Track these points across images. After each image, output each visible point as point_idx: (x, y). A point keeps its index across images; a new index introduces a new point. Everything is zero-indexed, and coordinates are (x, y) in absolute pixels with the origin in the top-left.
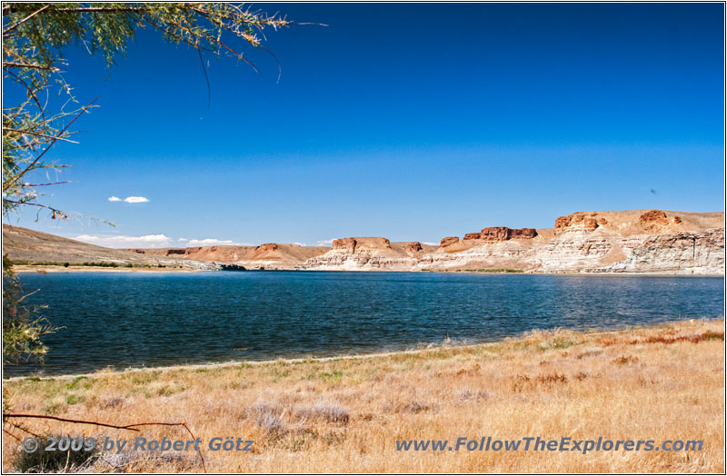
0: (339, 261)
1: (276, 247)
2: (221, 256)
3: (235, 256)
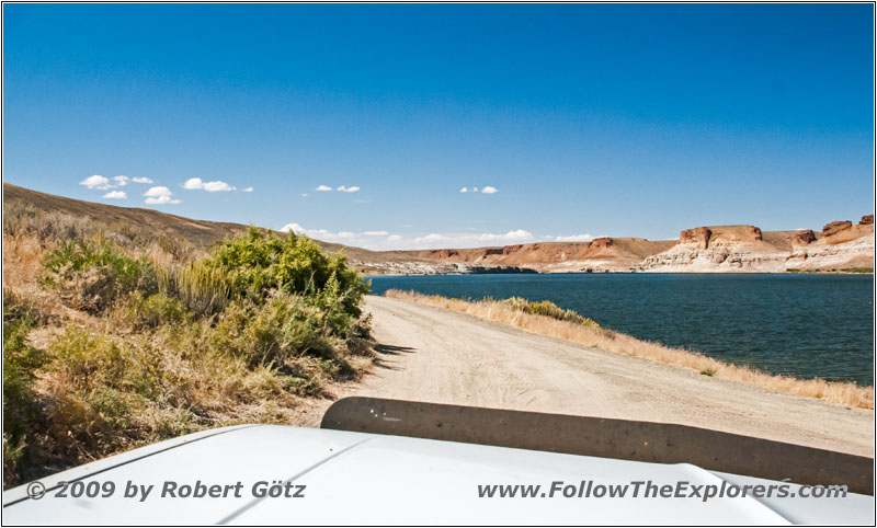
0: (687, 259)
1: (610, 242)
2: (544, 256)
3: (563, 256)
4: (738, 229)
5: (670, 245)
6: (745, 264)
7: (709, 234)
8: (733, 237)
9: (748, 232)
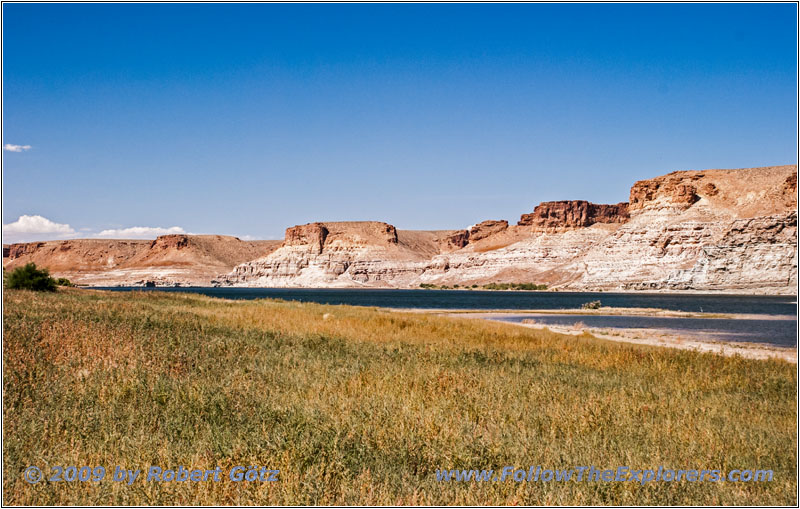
0: (293, 268)
1: (183, 242)
2: (80, 260)
3: (110, 261)
4: (366, 228)
5: (272, 247)
6: (372, 277)
7: (324, 232)
8: (358, 238)
9: (378, 232)
